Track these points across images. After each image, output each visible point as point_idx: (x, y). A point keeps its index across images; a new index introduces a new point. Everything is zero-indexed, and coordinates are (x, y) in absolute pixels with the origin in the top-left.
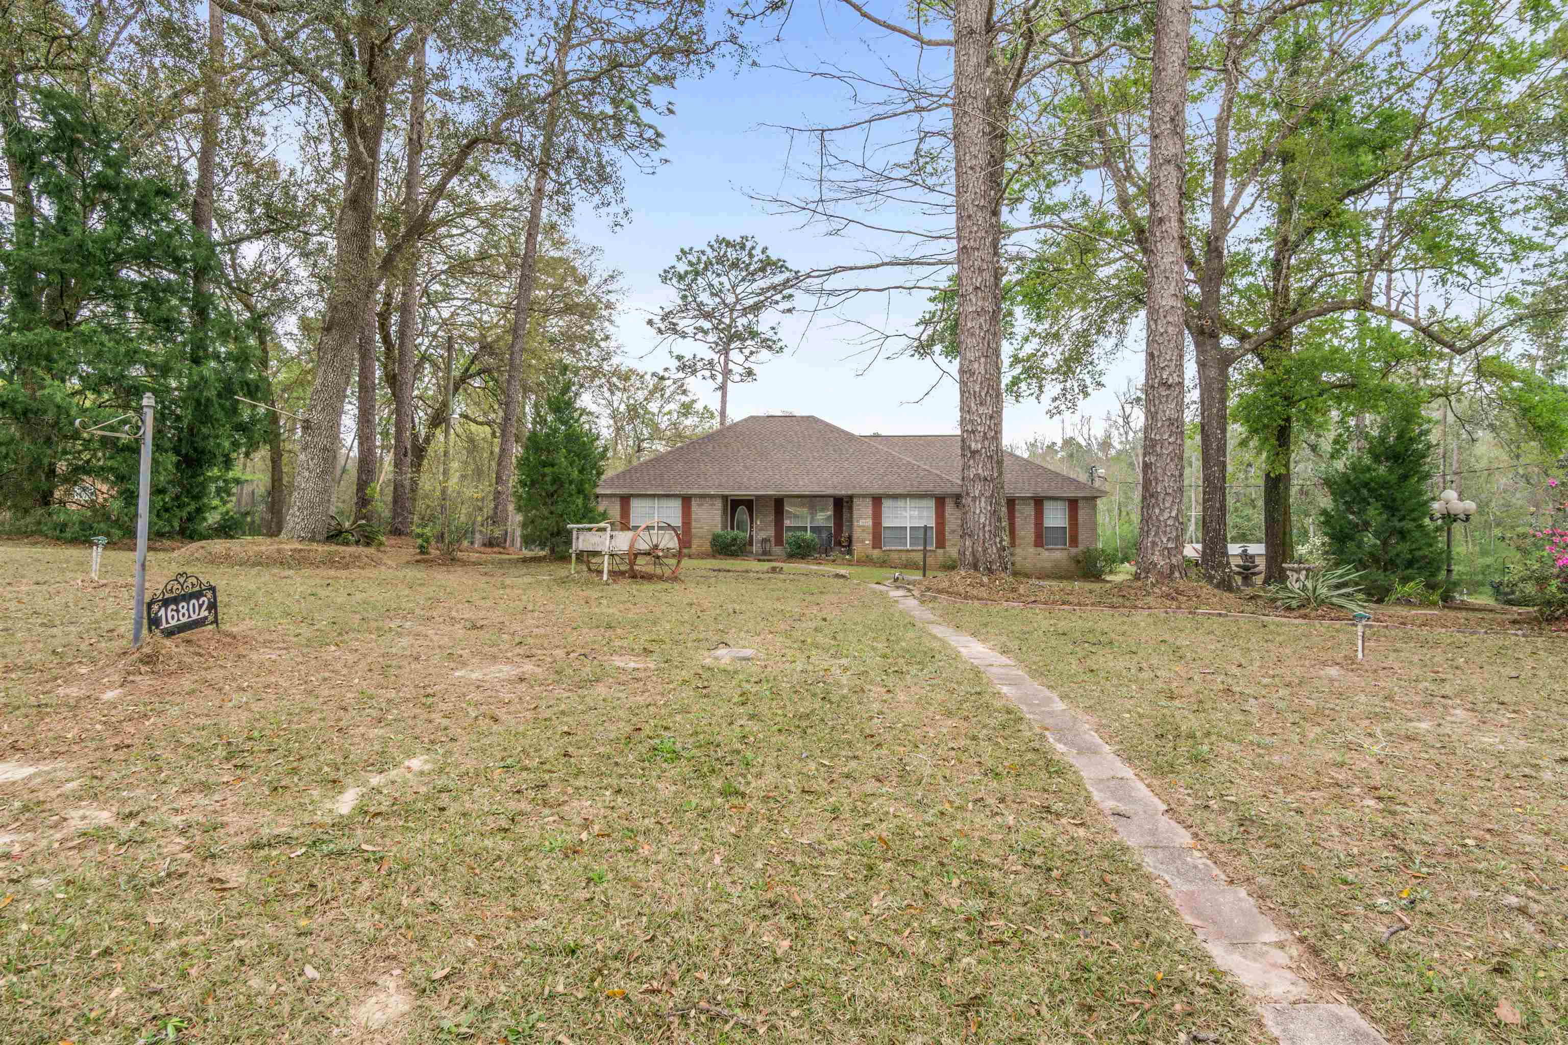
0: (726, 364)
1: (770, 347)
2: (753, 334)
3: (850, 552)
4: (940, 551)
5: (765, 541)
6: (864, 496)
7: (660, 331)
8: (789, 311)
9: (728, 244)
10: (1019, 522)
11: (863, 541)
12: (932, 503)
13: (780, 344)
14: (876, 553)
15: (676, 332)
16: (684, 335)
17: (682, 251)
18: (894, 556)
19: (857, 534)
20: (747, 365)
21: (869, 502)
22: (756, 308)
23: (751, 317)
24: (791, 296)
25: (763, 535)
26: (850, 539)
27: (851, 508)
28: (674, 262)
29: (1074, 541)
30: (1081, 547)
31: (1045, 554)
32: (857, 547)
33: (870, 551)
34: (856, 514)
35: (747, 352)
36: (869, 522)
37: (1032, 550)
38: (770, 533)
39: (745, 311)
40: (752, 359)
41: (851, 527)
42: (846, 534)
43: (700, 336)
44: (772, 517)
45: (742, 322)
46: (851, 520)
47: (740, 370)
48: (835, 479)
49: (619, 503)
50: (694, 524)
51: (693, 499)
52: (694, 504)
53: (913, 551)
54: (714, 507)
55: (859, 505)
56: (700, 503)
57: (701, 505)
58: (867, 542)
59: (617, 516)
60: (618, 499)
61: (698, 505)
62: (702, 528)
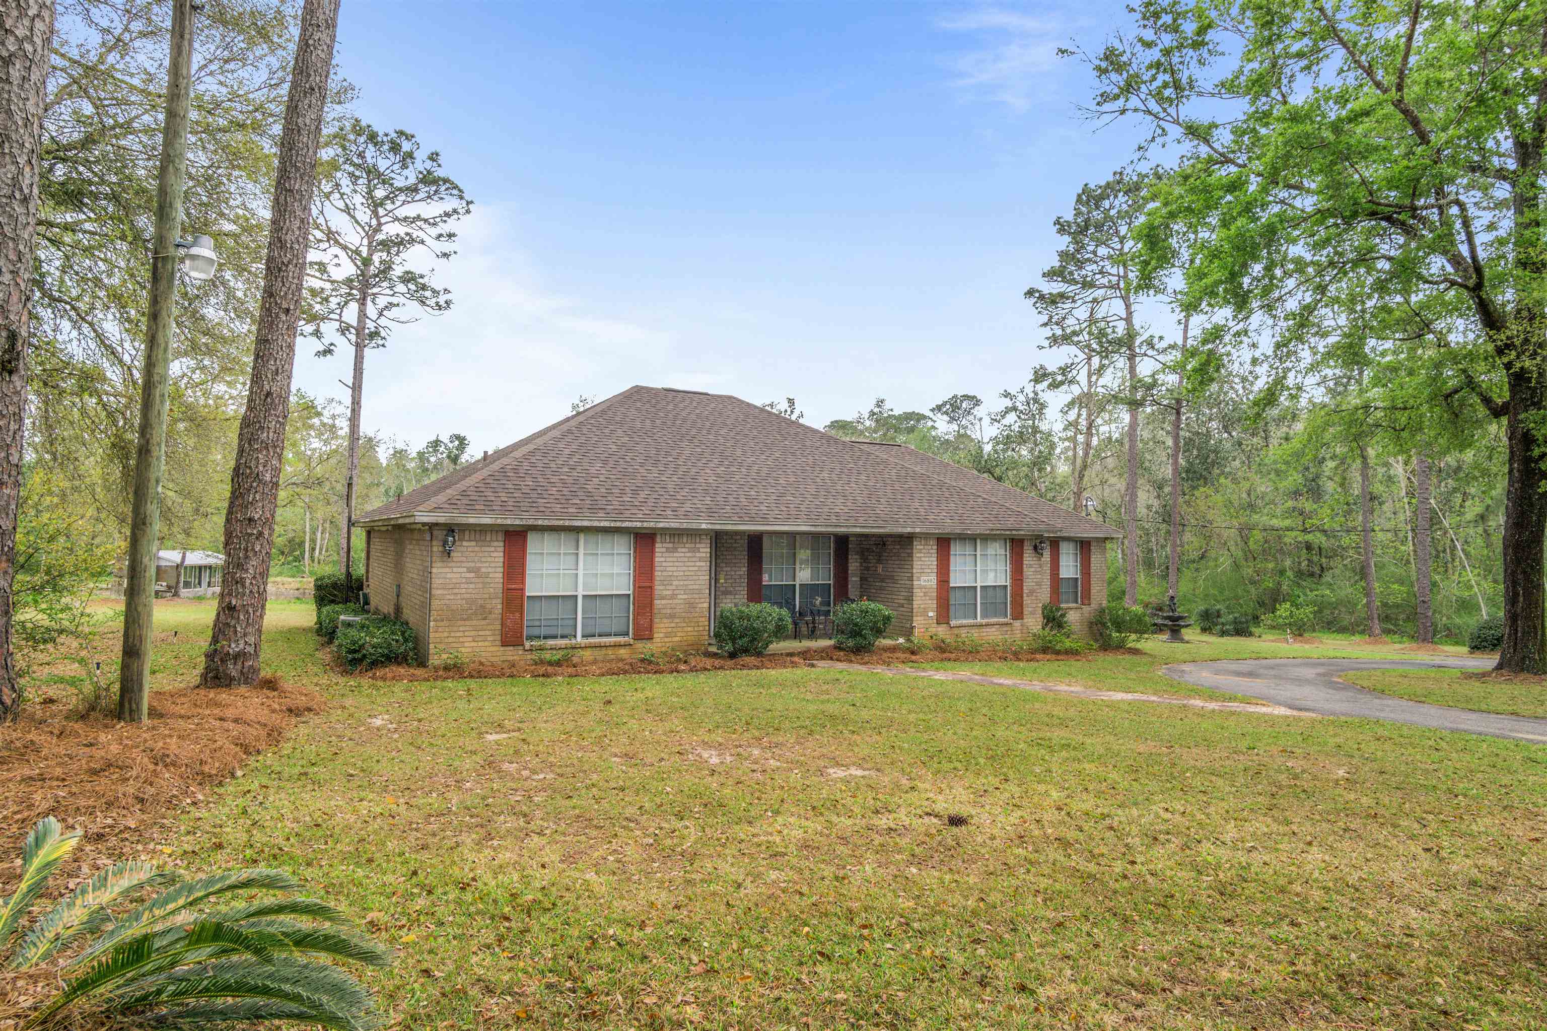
4: (1017, 624)
6: (926, 536)
8: (446, 255)
11: (925, 612)
12: (1006, 549)
14: (942, 633)
18: (964, 634)
19: (918, 602)
21: (933, 546)
24: (451, 235)
25: (727, 603)
29: (1087, 596)
30: (1094, 604)
32: (917, 621)
33: (935, 628)
34: (917, 565)
36: (932, 580)
38: (741, 597)
41: (911, 587)
44: (744, 570)
46: (911, 576)
49: (502, 544)
50: (658, 588)
51: (658, 539)
52: (659, 547)
53: (987, 625)
54: (698, 555)
55: (920, 551)
56: (671, 545)
57: (675, 550)
58: (931, 614)
59: (497, 576)
60: (501, 536)
61: (668, 550)
62: (673, 596)
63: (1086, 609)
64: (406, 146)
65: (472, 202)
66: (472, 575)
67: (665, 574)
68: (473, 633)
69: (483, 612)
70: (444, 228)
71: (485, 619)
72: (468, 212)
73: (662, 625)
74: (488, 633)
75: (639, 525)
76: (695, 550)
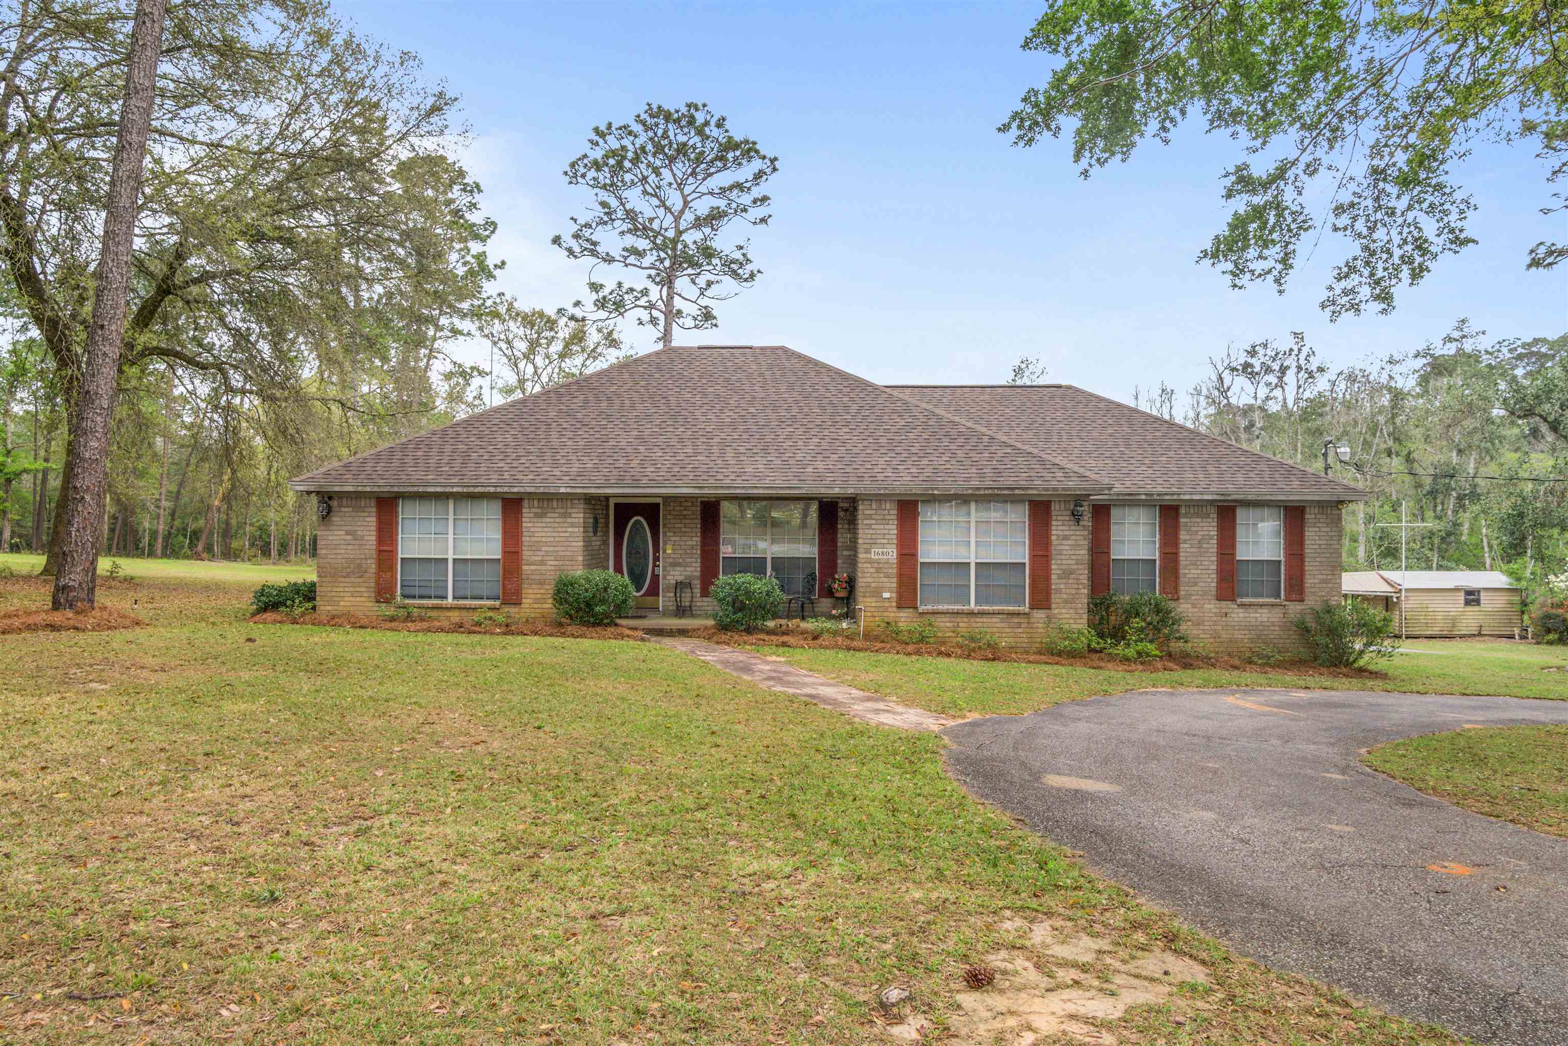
0: (670, 297)
1: (735, 275)
2: (708, 253)
3: (850, 615)
4: (1039, 615)
5: (679, 586)
6: (880, 498)
7: (570, 251)
8: (763, 220)
9: (668, 117)
10: (1185, 550)
11: (877, 593)
12: (1020, 515)
13: (749, 268)
14: (905, 620)
15: (594, 253)
16: (609, 259)
17: (597, 130)
18: (943, 623)
19: (864, 580)
20: (704, 302)
21: (891, 511)
22: (714, 217)
23: (707, 231)
24: (765, 199)
25: (676, 575)
26: (851, 583)
27: (853, 522)
28: (586, 148)
29: (1296, 588)
30: (1312, 601)
31: (1238, 615)
32: (864, 604)
33: (893, 614)
34: (864, 535)
35: (702, 281)
36: (890, 554)
37: (1211, 607)
38: (693, 569)
39: (699, 223)
40: (711, 292)
41: (853, 561)
42: (842, 574)
43: (632, 259)
44: (696, 540)
45: (692, 237)
46: (853, 547)
47: (693, 310)
48: (820, 465)
49: (374, 510)
50: (526, 554)
51: (525, 503)
52: (527, 513)
53: (982, 614)
54: (569, 520)
55: (870, 517)
56: (539, 511)
57: (542, 515)
58: (886, 595)
59: (371, 538)
60: (373, 503)
61: (537, 515)
62: (542, 563)
63: (1295, 608)
64: (700, 118)
65: (776, 159)
66: (349, 537)
67: (534, 539)
68: (351, 589)
69: (360, 571)
70: (756, 192)
71: (361, 577)
72: (775, 169)
73: (530, 591)
74: (363, 589)
75: (506, 489)
76: (565, 515)
